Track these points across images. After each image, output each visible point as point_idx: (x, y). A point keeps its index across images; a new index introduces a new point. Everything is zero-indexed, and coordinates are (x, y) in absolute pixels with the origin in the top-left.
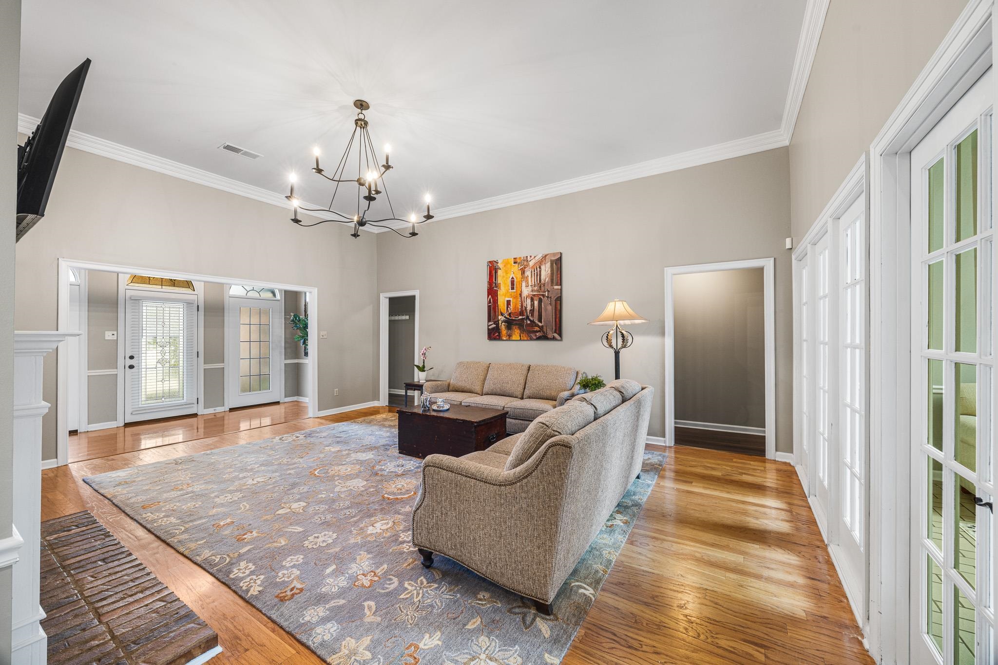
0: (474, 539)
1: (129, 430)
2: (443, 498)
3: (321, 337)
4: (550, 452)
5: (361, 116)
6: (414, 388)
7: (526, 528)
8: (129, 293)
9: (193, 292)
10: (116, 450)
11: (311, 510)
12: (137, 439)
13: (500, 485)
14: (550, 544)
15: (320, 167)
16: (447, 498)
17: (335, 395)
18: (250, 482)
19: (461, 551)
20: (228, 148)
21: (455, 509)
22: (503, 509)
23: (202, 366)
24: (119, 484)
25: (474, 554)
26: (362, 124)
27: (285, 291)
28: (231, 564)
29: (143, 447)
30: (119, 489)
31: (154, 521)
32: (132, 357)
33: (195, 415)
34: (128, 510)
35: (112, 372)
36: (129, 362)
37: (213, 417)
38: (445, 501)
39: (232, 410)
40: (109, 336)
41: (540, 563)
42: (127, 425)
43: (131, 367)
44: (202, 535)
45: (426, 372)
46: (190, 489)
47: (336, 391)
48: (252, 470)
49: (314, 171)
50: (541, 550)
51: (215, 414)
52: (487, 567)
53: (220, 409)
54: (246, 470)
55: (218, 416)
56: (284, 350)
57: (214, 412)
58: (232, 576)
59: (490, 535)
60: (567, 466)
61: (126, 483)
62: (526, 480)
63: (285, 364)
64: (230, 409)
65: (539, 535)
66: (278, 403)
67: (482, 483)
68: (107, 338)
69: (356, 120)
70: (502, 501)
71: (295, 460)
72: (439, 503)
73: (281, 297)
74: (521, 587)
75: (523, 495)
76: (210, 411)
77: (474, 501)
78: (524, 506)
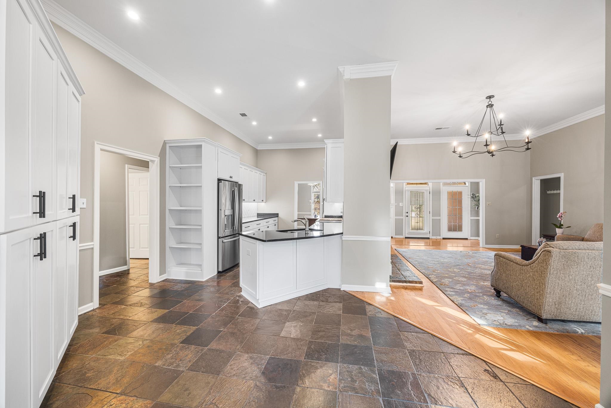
0: (512, 286)
1: (407, 240)
2: (501, 268)
3: (488, 205)
4: (542, 254)
5: (490, 103)
6: (549, 238)
7: (532, 284)
8: (407, 188)
9: (428, 186)
10: (403, 244)
11: (461, 272)
12: (409, 243)
13: (523, 266)
14: (542, 292)
15: (469, 133)
16: (502, 268)
17: (497, 237)
18: (442, 260)
19: (508, 290)
20: (437, 129)
21: (505, 273)
22: (523, 275)
23: (431, 218)
24: (403, 252)
25: (512, 292)
26: (491, 106)
27: (471, 182)
28: (430, 275)
29: (410, 245)
30: (403, 253)
31: (411, 261)
32: (407, 213)
33: (428, 238)
34: (405, 258)
35: (401, 217)
36: (407, 214)
37: (436, 240)
38: (502, 269)
39: (444, 239)
40: (401, 205)
41: (538, 299)
42: (406, 238)
43: (407, 216)
44: (424, 267)
45: (563, 229)
46: (422, 258)
47: (498, 236)
48: (444, 258)
49: (466, 135)
50: (538, 294)
51: (436, 239)
52: (517, 298)
53: (439, 237)
54: (442, 257)
55: (438, 240)
56: (470, 212)
57: (436, 238)
58: (429, 277)
59: (518, 285)
60: (549, 260)
61: (405, 252)
62: (532, 264)
63: (471, 219)
64: (443, 238)
65: (537, 288)
66: (467, 239)
67: (516, 264)
68: (400, 205)
69: (487, 106)
70: (523, 272)
71: (463, 259)
72: (499, 270)
73: (469, 185)
74: (530, 309)
75: (531, 270)
76: (434, 237)
77: (512, 271)
78: (531, 275)
